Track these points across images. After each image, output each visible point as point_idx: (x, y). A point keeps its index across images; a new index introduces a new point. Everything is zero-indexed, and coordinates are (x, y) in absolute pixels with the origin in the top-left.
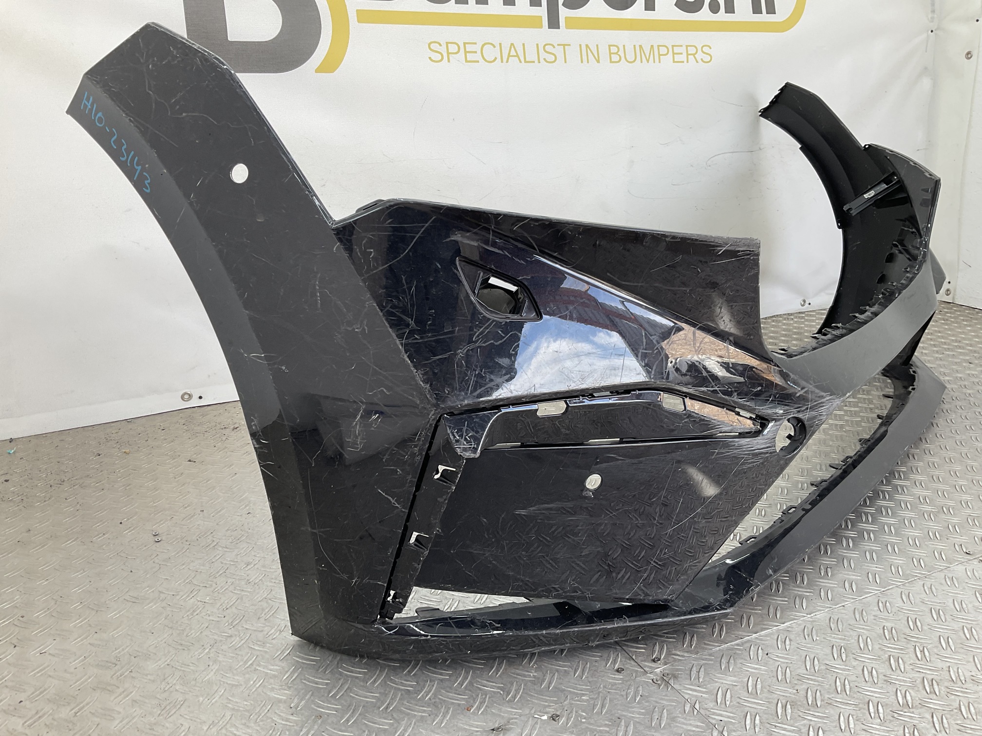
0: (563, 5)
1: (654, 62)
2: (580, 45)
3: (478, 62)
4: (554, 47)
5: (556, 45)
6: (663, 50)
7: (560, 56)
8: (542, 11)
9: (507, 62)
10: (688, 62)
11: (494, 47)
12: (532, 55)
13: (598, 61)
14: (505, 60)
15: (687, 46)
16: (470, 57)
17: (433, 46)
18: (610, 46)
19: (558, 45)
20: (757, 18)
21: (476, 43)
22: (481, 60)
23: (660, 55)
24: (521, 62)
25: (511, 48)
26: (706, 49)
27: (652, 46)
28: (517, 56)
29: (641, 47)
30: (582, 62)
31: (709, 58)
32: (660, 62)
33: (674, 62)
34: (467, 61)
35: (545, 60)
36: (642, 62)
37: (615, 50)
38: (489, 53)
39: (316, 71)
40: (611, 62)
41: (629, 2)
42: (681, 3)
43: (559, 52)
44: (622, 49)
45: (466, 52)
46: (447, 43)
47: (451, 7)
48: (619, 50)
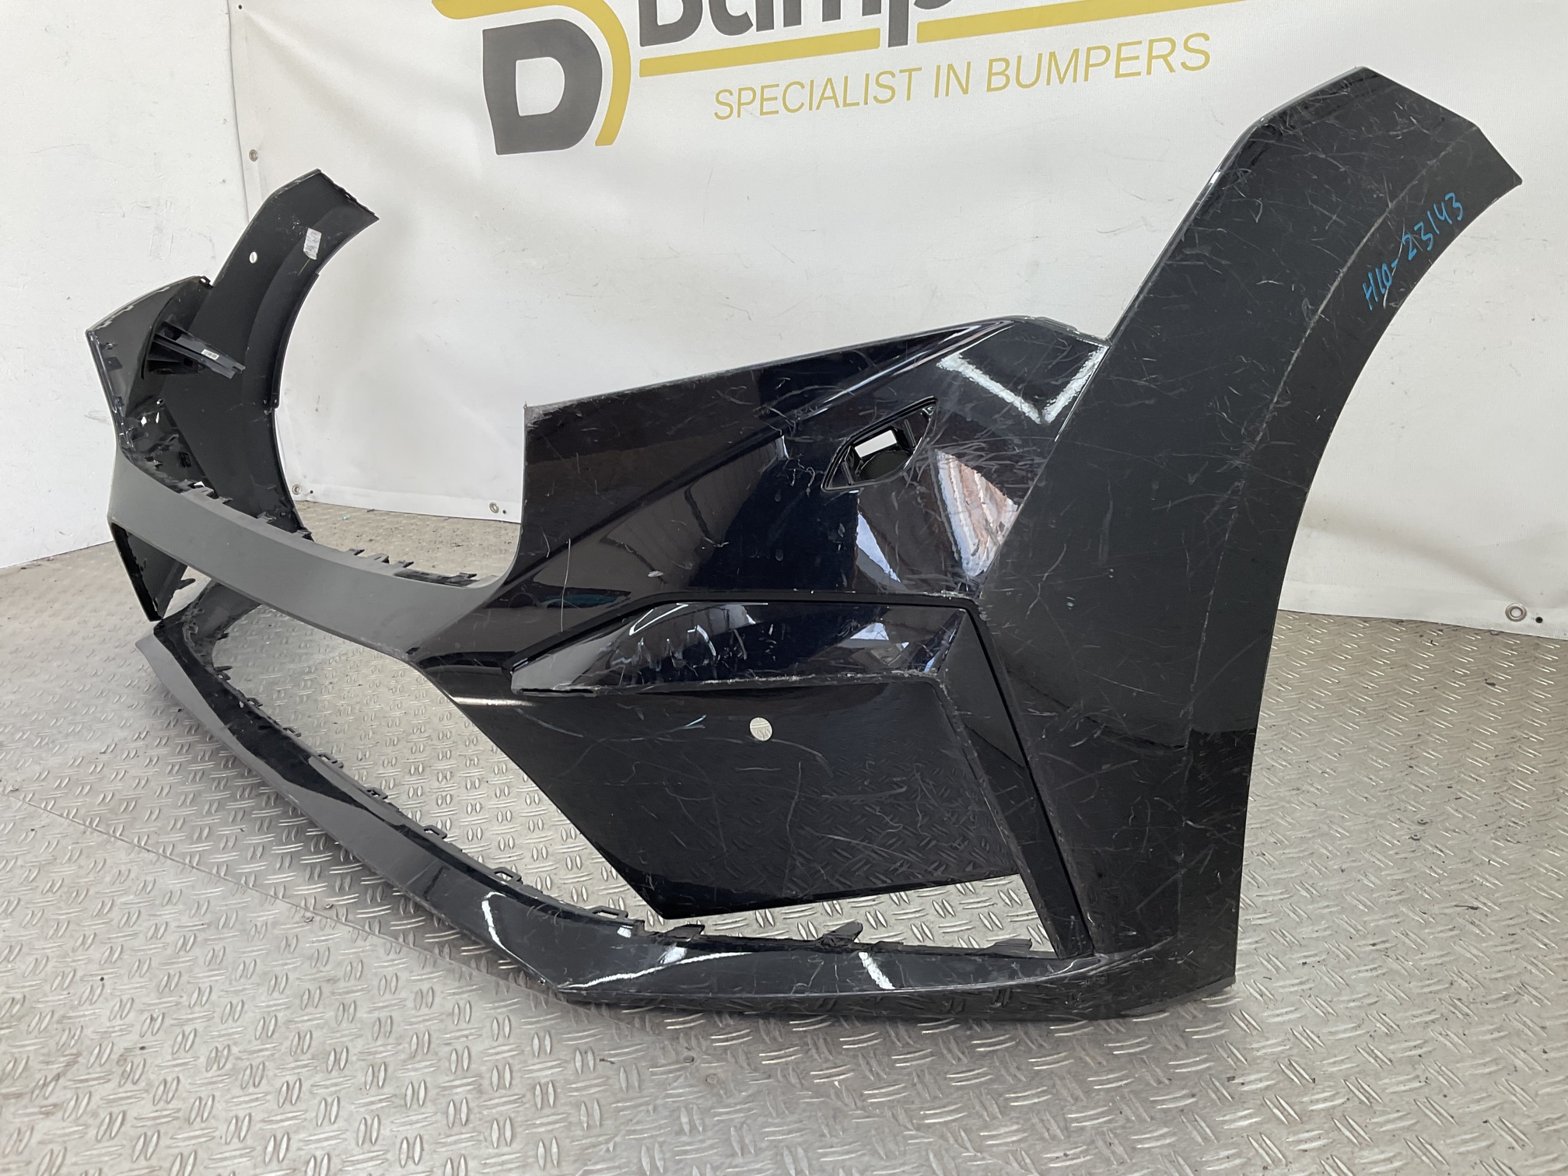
0: (916, 4)
1: (1074, 81)
2: (939, 67)
4: (893, 75)
5: (896, 72)
6: (1098, 56)
7: (901, 92)
8: (881, 21)
9: (818, 108)
10: (1149, 73)
11: (803, 87)
12: (856, 94)
13: (965, 91)
14: (815, 105)
15: (1151, 42)
16: (767, 106)
17: (722, 97)
19: (901, 71)
21: (778, 85)
22: (782, 110)
23: (1088, 66)
24: (838, 106)
25: (826, 85)
26: (1195, 43)
27: (1076, 52)
28: (834, 97)
29: (1052, 55)
30: (936, 96)
31: (1199, 60)
32: (1086, 79)
33: (1117, 75)
34: (762, 113)
35: (876, 98)
36: (1048, 83)
37: (998, 67)
38: (795, 97)
39: (597, 144)
40: (989, 89)
43: (901, 84)
44: (1014, 63)
45: (763, 100)
46: (740, 91)
47: (753, 36)
48: (1008, 66)
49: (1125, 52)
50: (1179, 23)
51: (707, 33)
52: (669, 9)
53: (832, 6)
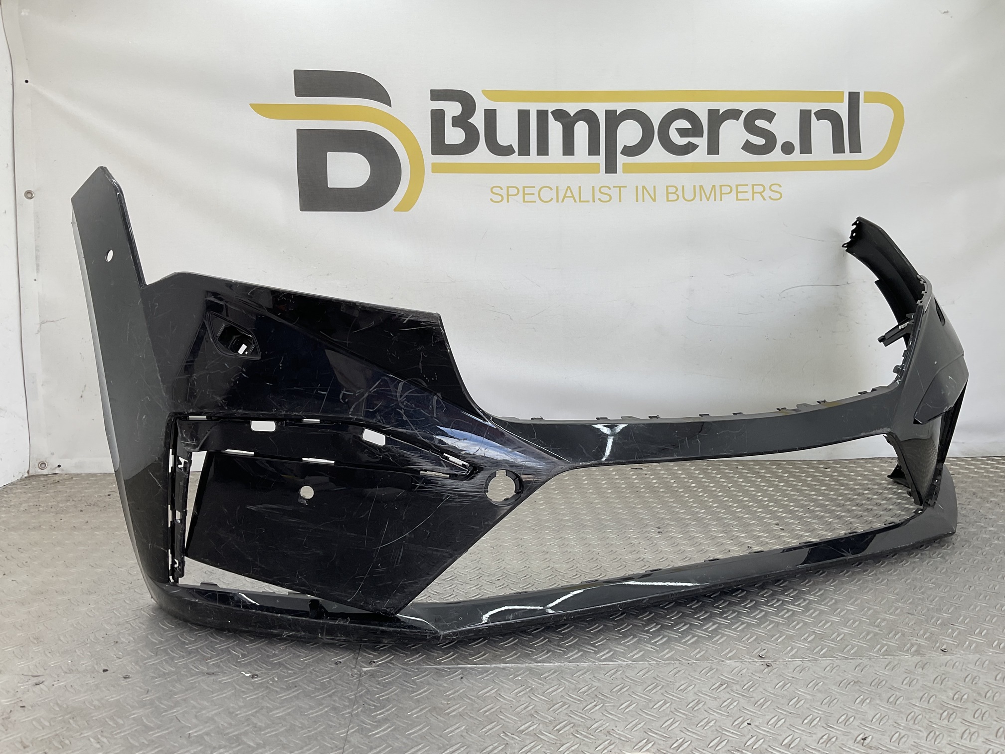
0: (621, 153)
1: (715, 200)
2: (637, 187)
3: (535, 202)
4: (610, 189)
5: (612, 187)
6: (726, 190)
7: (615, 197)
8: (601, 159)
9: (563, 201)
10: (753, 199)
11: (551, 189)
12: (587, 195)
13: (654, 200)
14: (560, 200)
15: (753, 185)
16: (527, 198)
17: (495, 190)
18: (667, 187)
19: (614, 187)
20: (839, 157)
21: (534, 187)
22: (538, 200)
23: (721, 194)
24: (575, 201)
25: (567, 190)
26: (774, 188)
27: (714, 186)
28: (573, 196)
29: (701, 187)
30: (637, 201)
31: (778, 196)
32: (721, 200)
33: (737, 199)
34: (524, 201)
35: (599, 199)
36: (701, 200)
37: (674, 190)
38: (546, 194)
39: (395, 210)
40: (668, 200)
41: (690, 148)
42: (748, 147)
43: (614, 193)
44: (680, 188)
45: (524, 194)
46: (508, 188)
47: (515, 158)
48: (677, 190)
50: (766, 178)
51: (482, 153)
52: (454, 136)
53: (568, 148)
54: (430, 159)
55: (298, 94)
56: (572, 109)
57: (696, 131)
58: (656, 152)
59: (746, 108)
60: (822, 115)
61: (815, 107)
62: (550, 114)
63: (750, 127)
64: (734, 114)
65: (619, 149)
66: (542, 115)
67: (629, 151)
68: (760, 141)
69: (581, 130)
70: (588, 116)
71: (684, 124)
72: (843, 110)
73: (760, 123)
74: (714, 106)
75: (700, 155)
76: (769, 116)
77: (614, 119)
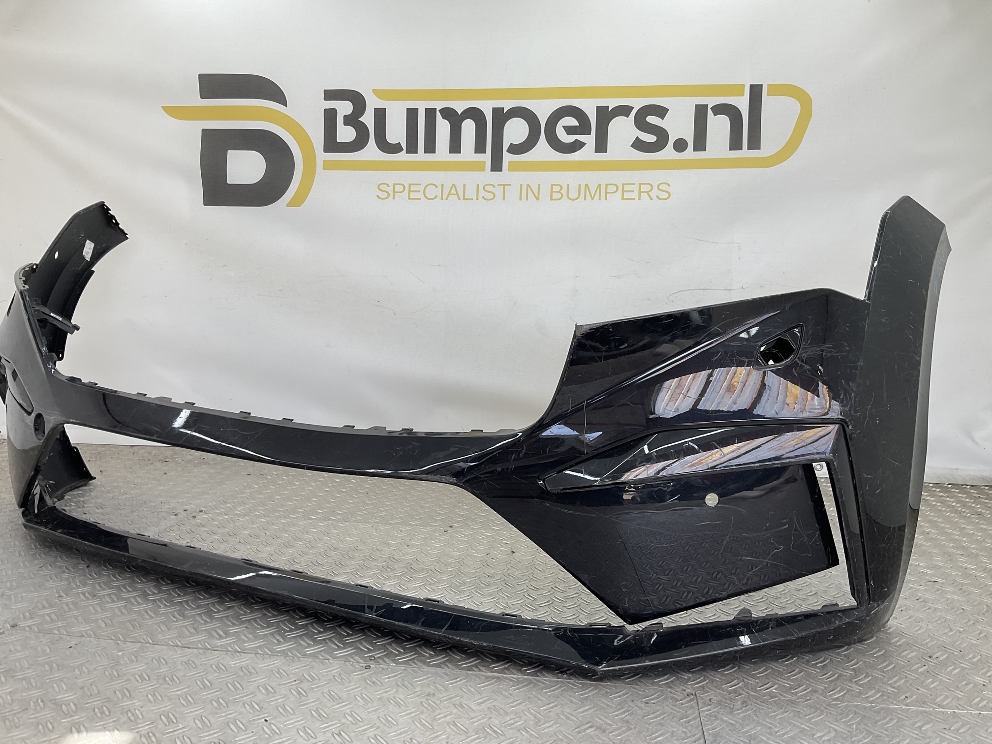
0: (507, 151)
1: (600, 199)
2: (521, 185)
3: (420, 199)
4: (494, 187)
5: (496, 185)
6: (611, 189)
7: (499, 195)
8: (487, 157)
9: (447, 199)
10: (639, 199)
11: (437, 187)
12: (471, 193)
13: (538, 199)
14: (445, 196)
15: (640, 184)
16: (413, 195)
17: (381, 187)
18: (552, 185)
19: (498, 185)
20: (736, 154)
21: (420, 184)
22: (423, 197)
23: (607, 193)
24: (459, 199)
25: (452, 188)
26: (662, 187)
27: (600, 185)
28: (457, 194)
29: (587, 185)
30: (521, 199)
31: (666, 195)
32: (606, 199)
33: (623, 199)
34: (409, 198)
35: (483, 197)
36: (585, 199)
37: (558, 189)
38: (432, 192)
39: (288, 205)
40: (551, 199)
41: (577, 146)
42: (638, 145)
43: (499, 191)
44: (565, 187)
45: (410, 191)
46: (394, 185)
47: (403, 156)
48: (561, 188)
49: (627, 188)
50: (654, 177)
51: (371, 151)
52: (345, 134)
53: (455, 146)
54: (322, 156)
55: (203, 96)
56: (460, 107)
57: (584, 128)
58: (542, 150)
59: (638, 104)
60: (719, 109)
61: (712, 102)
62: (438, 113)
63: (641, 123)
64: (624, 111)
65: (506, 146)
66: (430, 114)
67: (515, 149)
68: (650, 138)
69: (468, 127)
70: (475, 114)
71: (572, 121)
72: (743, 104)
73: (652, 119)
74: (603, 102)
75: (588, 153)
76: (661, 112)
77: (501, 117)
